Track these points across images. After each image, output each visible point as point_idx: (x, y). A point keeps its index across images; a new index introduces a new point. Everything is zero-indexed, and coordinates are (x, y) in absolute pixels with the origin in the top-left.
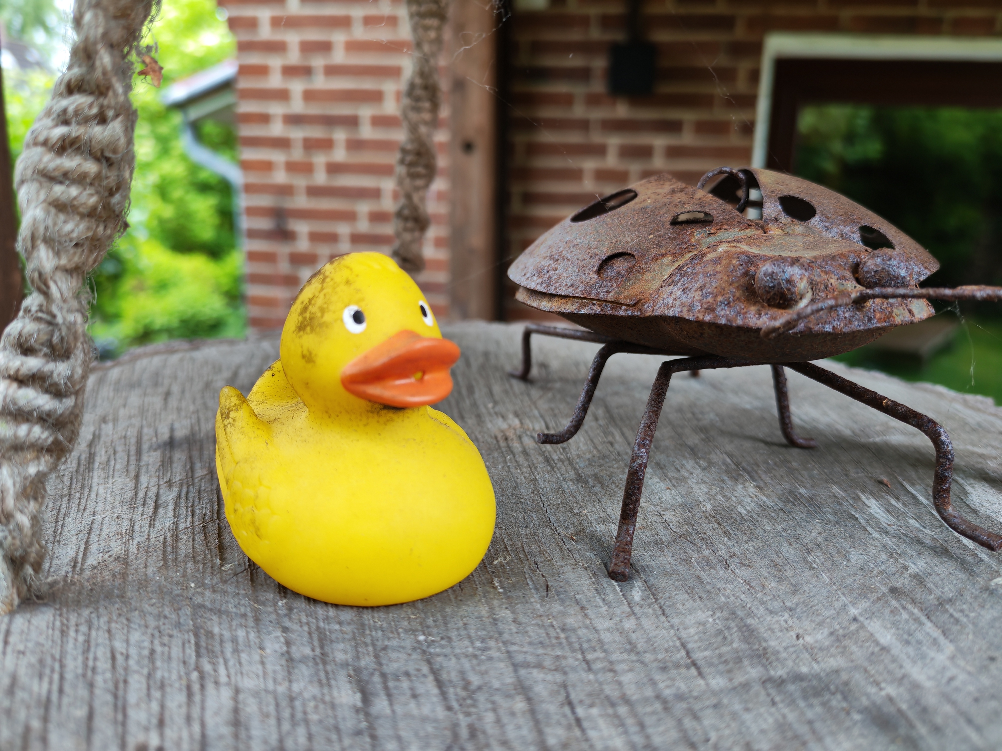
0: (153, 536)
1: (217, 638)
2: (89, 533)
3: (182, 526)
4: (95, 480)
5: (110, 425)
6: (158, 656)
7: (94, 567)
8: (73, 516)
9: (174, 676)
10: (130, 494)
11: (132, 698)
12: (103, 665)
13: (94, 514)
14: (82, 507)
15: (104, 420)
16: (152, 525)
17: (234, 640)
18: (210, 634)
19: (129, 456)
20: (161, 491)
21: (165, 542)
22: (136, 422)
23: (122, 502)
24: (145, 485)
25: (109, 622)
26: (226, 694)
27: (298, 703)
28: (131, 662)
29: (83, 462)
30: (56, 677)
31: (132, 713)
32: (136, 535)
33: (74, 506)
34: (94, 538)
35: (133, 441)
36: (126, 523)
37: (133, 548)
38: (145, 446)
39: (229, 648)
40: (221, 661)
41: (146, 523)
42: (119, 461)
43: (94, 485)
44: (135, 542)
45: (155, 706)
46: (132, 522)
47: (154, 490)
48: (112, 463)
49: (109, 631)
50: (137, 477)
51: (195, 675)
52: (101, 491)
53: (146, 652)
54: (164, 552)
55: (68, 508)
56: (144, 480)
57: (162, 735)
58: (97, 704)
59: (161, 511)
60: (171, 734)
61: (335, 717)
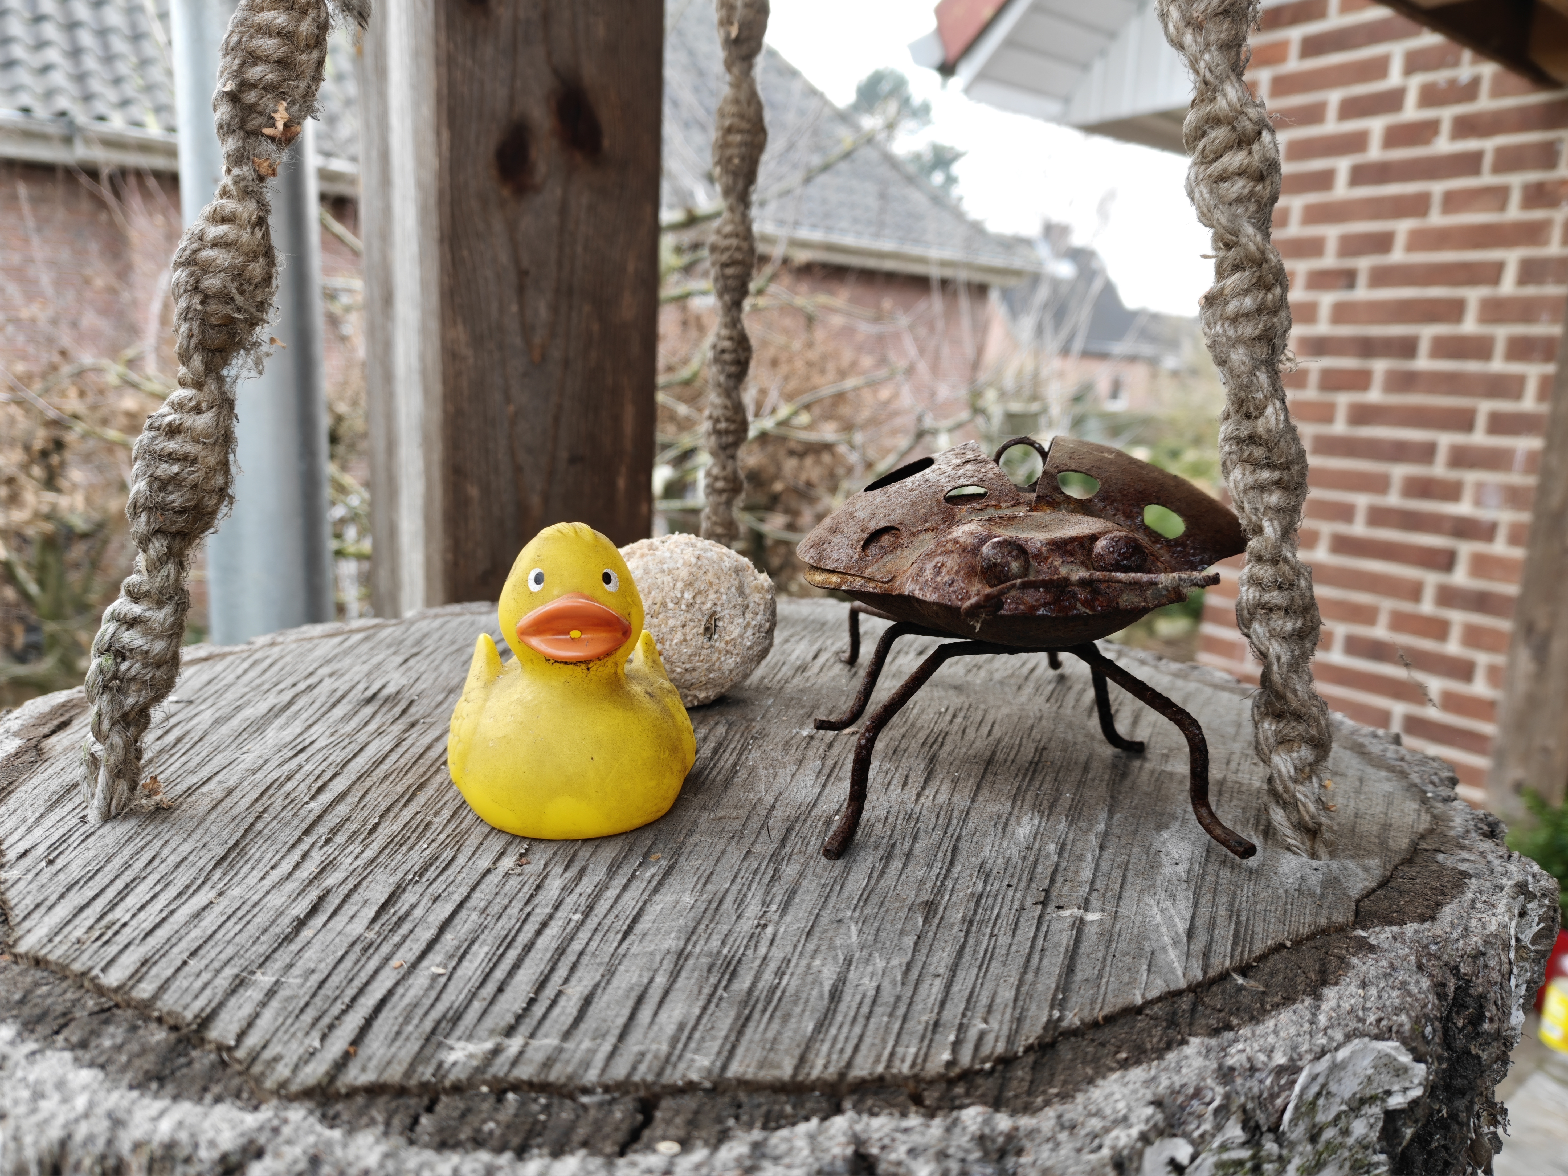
0: (272, 774)
1: (246, 857)
2: (225, 767)
3: (305, 768)
6: (186, 863)
7: (202, 794)
9: (184, 878)
10: (288, 739)
11: (138, 889)
12: (139, 864)
13: (245, 753)
16: (280, 765)
17: (259, 860)
18: (242, 853)
19: (321, 708)
20: (319, 739)
21: (275, 781)
22: (359, 678)
23: (276, 745)
24: (310, 733)
25: (174, 835)
26: (212, 895)
27: (256, 909)
28: (162, 865)
30: (97, 868)
31: (128, 899)
32: (259, 772)
33: (234, 745)
34: (223, 772)
35: (339, 695)
36: (261, 762)
37: (246, 783)
38: (345, 701)
40: (233, 873)
41: (277, 763)
42: (309, 711)
44: (253, 778)
45: (148, 897)
46: (266, 762)
48: (301, 713)
49: (166, 842)
50: (311, 726)
51: (201, 879)
53: (180, 859)
54: (269, 787)
56: (315, 728)
57: (134, 916)
58: (108, 890)
60: (142, 915)
61: (274, 922)
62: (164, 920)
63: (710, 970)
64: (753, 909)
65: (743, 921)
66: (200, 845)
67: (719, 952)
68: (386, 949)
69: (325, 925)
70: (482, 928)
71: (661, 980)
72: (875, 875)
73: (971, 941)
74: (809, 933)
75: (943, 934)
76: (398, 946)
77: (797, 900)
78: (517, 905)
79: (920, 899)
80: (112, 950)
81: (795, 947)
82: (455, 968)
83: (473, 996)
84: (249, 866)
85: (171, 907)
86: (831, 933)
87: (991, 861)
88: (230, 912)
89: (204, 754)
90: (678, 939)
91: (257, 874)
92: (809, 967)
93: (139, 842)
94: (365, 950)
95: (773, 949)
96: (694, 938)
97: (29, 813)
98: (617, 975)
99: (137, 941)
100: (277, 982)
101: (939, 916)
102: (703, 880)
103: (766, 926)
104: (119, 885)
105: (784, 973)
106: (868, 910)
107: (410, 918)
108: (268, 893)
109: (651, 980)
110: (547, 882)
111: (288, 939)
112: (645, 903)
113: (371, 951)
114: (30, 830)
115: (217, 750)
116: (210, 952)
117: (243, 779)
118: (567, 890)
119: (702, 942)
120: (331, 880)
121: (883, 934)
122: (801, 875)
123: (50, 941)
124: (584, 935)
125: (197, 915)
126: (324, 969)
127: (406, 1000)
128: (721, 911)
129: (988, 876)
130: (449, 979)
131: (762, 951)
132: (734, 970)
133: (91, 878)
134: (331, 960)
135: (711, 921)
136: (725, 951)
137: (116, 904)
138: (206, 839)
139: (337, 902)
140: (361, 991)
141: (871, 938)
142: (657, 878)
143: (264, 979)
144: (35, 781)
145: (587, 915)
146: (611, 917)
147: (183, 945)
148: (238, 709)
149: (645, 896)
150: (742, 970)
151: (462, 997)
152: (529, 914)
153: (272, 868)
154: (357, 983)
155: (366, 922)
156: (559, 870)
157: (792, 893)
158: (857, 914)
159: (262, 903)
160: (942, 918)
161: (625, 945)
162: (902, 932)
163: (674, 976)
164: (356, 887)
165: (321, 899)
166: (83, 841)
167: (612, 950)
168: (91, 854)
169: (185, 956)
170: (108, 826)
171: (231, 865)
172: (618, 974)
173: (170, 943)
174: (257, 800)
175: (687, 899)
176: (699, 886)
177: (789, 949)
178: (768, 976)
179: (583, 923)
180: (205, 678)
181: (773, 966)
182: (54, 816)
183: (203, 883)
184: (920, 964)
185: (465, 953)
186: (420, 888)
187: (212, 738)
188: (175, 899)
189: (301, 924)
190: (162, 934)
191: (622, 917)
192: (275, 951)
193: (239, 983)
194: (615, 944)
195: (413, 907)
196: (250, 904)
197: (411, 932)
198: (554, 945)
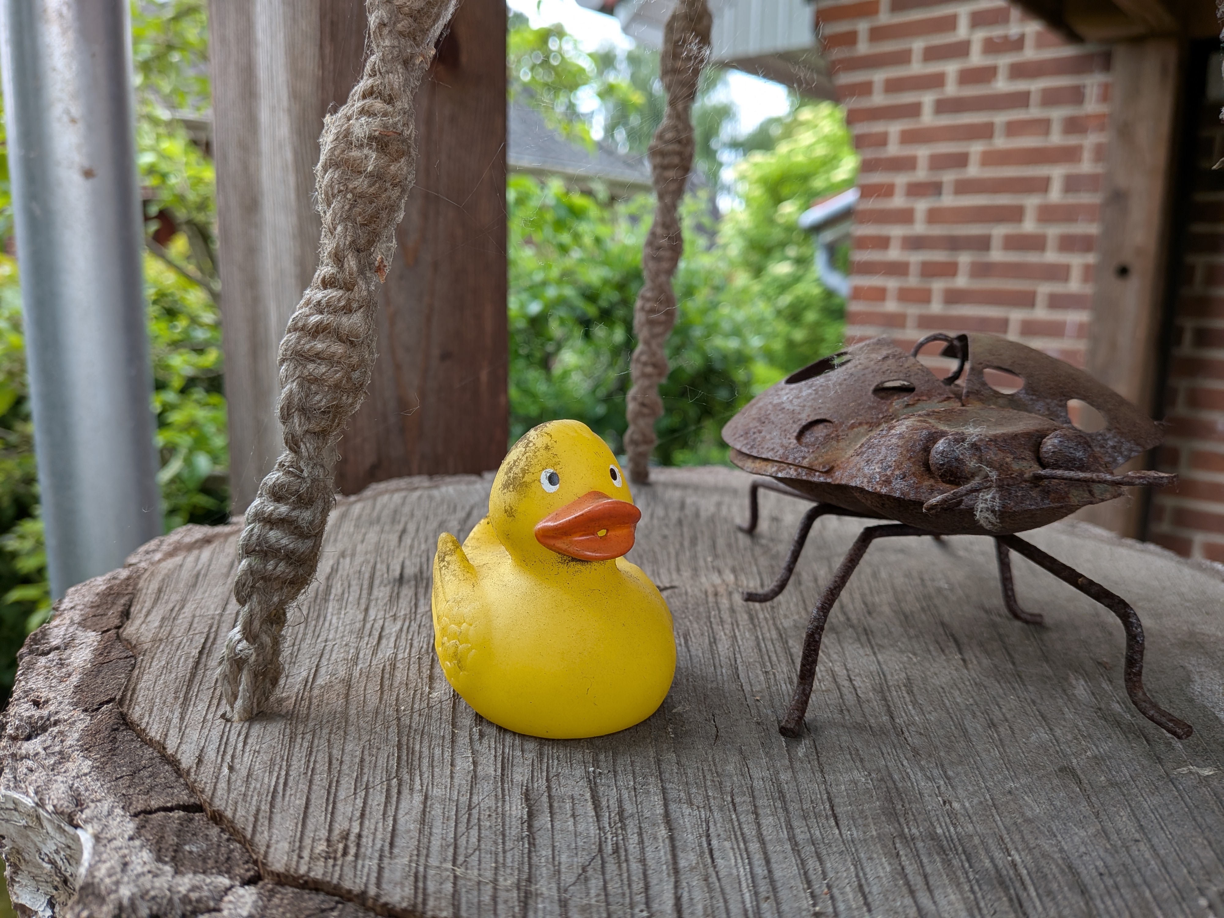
0: (374, 663)
1: (417, 754)
2: (321, 657)
3: (400, 656)
4: (330, 610)
5: (348, 560)
8: (308, 641)
9: (377, 781)
10: (358, 625)
11: (342, 795)
12: (322, 767)
13: (326, 641)
14: (316, 634)
15: (343, 555)
16: (374, 653)
19: (361, 590)
20: (386, 624)
21: (383, 670)
22: (371, 558)
23: (351, 632)
24: (373, 618)
25: (330, 733)
27: (475, 812)
28: (345, 767)
29: (320, 592)
30: (283, 773)
31: (340, 806)
32: (360, 662)
33: (310, 633)
34: (324, 661)
35: (367, 576)
37: (356, 673)
38: (377, 582)
39: (425, 762)
40: (418, 772)
41: (369, 652)
42: (352, 594)
43: (329, 615)
44: (358, 668)
46: (358, 650)
47: (381, 622)
48: (346, 595)
49: (329, 741)
50: (367, 610)
52: (334, 620)
53: (357, 760)
54: (382, 678)
55: (304, 634)
56: (372, 613)
58: (313, 796)
59: (384, 642)
60: (370, 825)
61: (504, 825)
62: (394, 827)
64: (926, 785)
66: (364, 743)
68: (633, 849)
69: (552, 825)
70: (705, 821)
71: (910, 867)
76: (642, 846)
79: (1057, 766)
82: (714, 867)
84: (426, 765)
85: (391, 815)
86: (1014, 806)
91: (442, 772)
92: (1025, 842)
93: (302, 743)
94: (616, 851)
95: (977, 825)
96: (902, 819)
97: (167, 713)
98: (867, 864)
99: (387, 853)
100: (559, 891)
101: (1085, 781)
102: (856, 758)
104: (319, 791)
108: (470, 793)
109: (902, 866)
112: (825, 784)
113: (622, 853)
114: (182, 731)
116: (469, 862)
117: (350, 669)
119: (912, 823)
120: (520, 776)
121: (1057, 803)
123: (300, 857)
124: (799, 823)
125: (423, 821)
127: (699, 905)
128: (901, 789)
131: (969, 827)
132: (965, 851)
133: (285, 785)
135: (902, 801)
141: (1050, 807)
142: (814, 759)
144: (149, 678)
145: (784, 801)
146: (807, 802)
147: (436, 854)
149: (819, 777)
150: (972, 852)
152: (734, 803)
153: (452, 765)
154: (637, 888)
155: (592, 821)
159: (475, 804)
160: (1090, 783)
162: (1072, 800)
164: (549, 782)
165: (527, 797)
166: (245, 743)
167: (837, 837)
168: (265, 756)
170: (259, 727)
171: (411, 764)
172: (865, 861)
174: (381, 692)
176: (859, 765)
178: (998, 854)
181: (992, 842)
182: (195, 716)
184: (1112, 830)
185: (711, 849)
188: (386, 805)
189: (530, 826)
190: (406, 844)
191: (817, 801)
192: (531, 857)
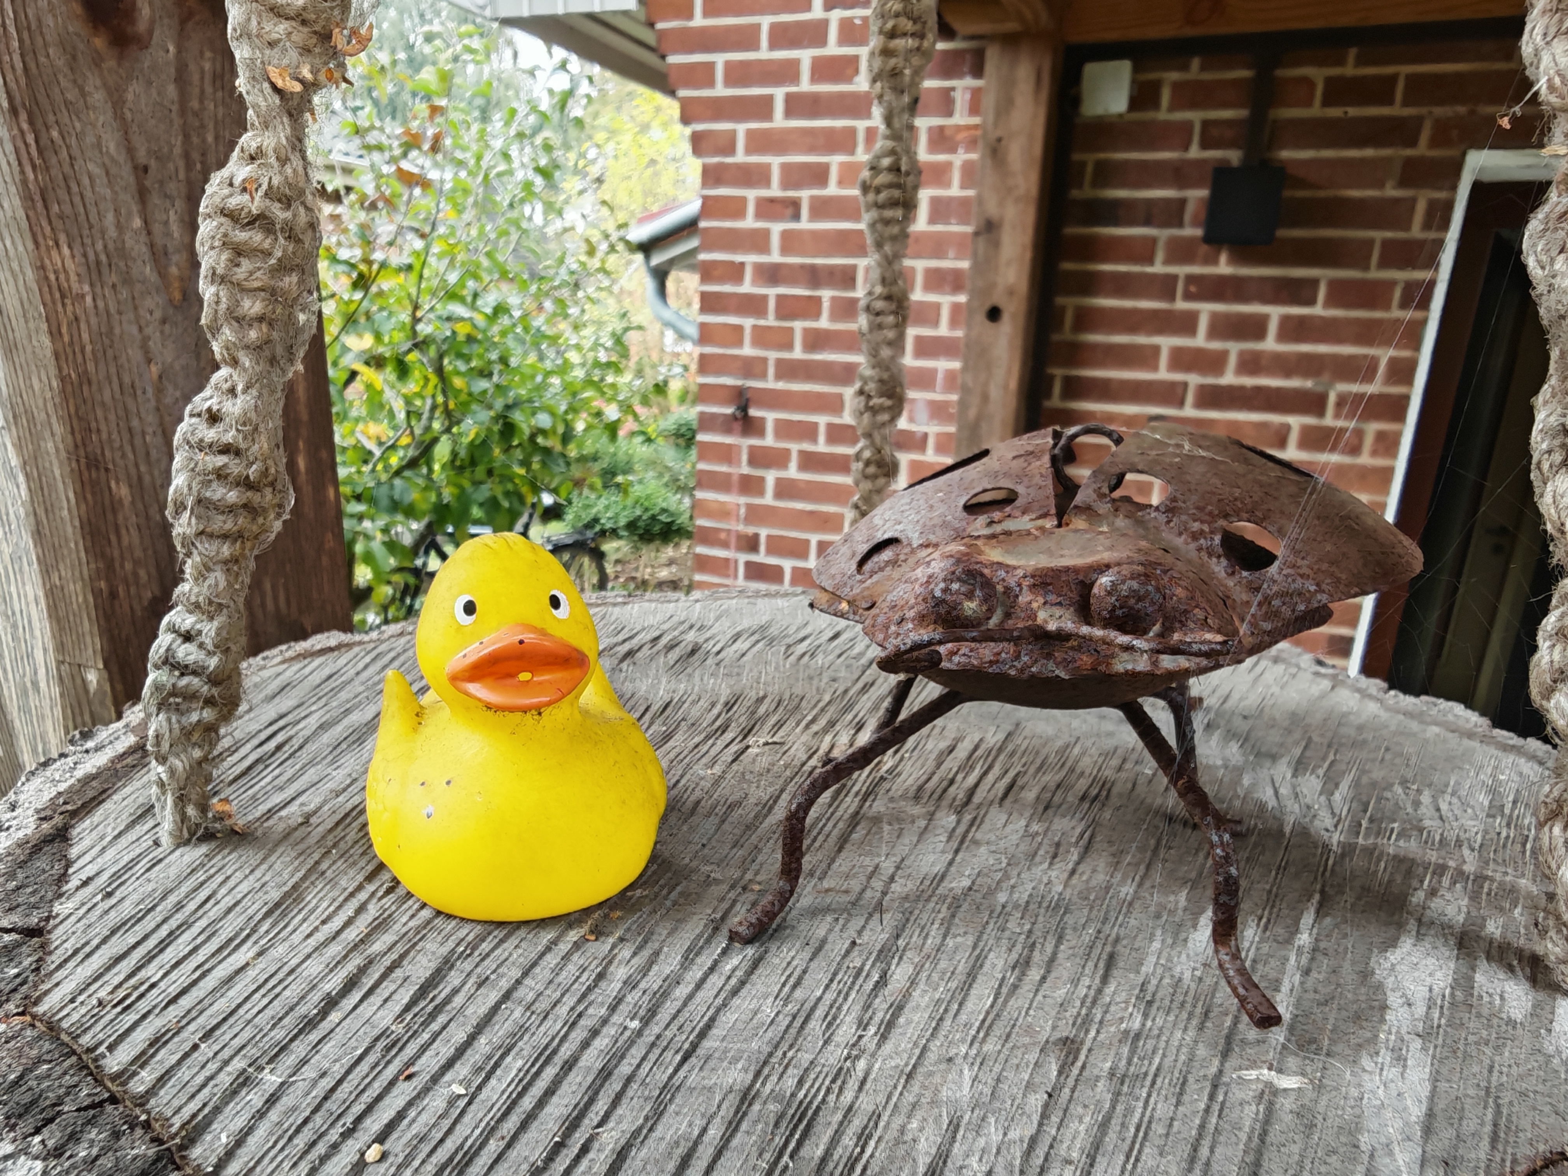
1: (302, 904)
2: (312, 786)
6: (238, 909)
7: (280, 818)
8: (320, 766)
9: (230, 928)
11: (181, 939)
12: (192, 906)
13: (337, 768)
14: (335, 760)
17: (312, 911)
18: (298, 900)
27: (290, 978)
28: (214, 908)
30: (149, 906)
31: (167, 951)
33: (330, 757)
34: (310, 791)
36: (348, 782)
37: (327, 807)
44: (334, 802)
45: (187, 950)
51: (247, 931)
53: (233, 903)
58: (152, 937)
60: (173, 976)
61: (303, 998)
62: (194, 983)
63: (777, 1125)
64: (846, 1031)
65: (831, 1048)
66: (258, 885)
67: (793, 1095)
68: (411, 1049)
69: (355, 1008)
70: (523, 1030)
71: (714, 1133)
72: (1004, 990)
73: (1120, 1108)
74: (910, 1076)
75: (1084, 1093)
76: (424, 1049)
77: (902, 1020)
78: (570, 1001)
79: (1057, 1035)
80: (131, 1018)
81: (889, 1097)
82: (479, 1088)
83: (490, 1132)
84: (300, 917)
85: (206, 967)
86: (937, 1079)
87: (1154, 982)
88: (261, 981)
89: (297, 767)
90: (746, 1071)
91: (306, 928)
92: (902, 1130)
93: (201, 876)
94: (388, 1049)
95: (862, 1096)
96: (766, 1071)
97: (109, 830)
98: (664, 1120)
99: (158, 1010)
100: (282, 1084)
101: (1079, 1064)
102: (792, 981)
103: (857, 1057)
104: (163, 932)
105: (870, 1137)
106: (990, 1047)
107: (448, 1007)
108: (309, 956)
109: (704, 1130)
110: (612, 969)
111: (310, 1024)
112: (718, 1010)
113: (393, 1052)
114: (103, 850)
115: (311, 763)
116: (225, 1034)
117: (325, 802)
118: (630, 984)
119: (774, 1078)
120: (377, 947)
121: (1004, 1086)
122: (913, 982)
123: (72, 1001)
124: (636, 1052)
125: (229, 981)
126: (338, 1070)
127: (414, 1130)
128: (806, 1031)
129: (1150, 1003)
130: (469, 1103)
131: (848, 1096)
132: (809, 1126)
133: (140, 920)
134: (347, 1061)
135: (791, 1047)
136: (801, 1095)
137: (154, 957)
138: (267, 878)
139: (377, 976)
140: (369, 1109)
141: (987, 1091)
142: (739, 973)
143: (271, 1079)
144: (128, 790)
145: (646, 1022)
146: (674, 1027)
147: (201, 1020)
148: (347, 712)
149: (719, 1001)
150: (817, 1128)
151: (477, 1132)
152: (580, 1015)
153: (324, 922)
154: (367, 1098)
155: (398, 1009)
156: (626, 953)
157: (898, 1009)
158: (974, 1052)
159: (299, 970)
160: (1083, 1067)
161: (681, 1074)
162: (1029, 1086)
163: (732, 1128)
164: (402, 957)
165: (362, 970)
166: (148, 870)
167: (665, 1078)
168: (150, 887)
169: (196, 1038)
170: (178, 853)
171: (284, 915)
172: (666, 1115)
173: (189, 1017)
174: (331, 830)
175: (768, 1011)
176: (787, 989)
177: (881, 1099)
178: (848, 1140)
179: (639, 1033)
180: (327, 672)
181: (857, 1123)
182: (131, 836)
183: (248, 936)
184: (1047, 1141)
185: (497, 1065)
186: (468, 965)
187: (311, 748)
188: (213, 955)
189: (331, 1003)
190: (186, 1002)
191: (687, 1028)
192: (292, 1040)
193: (244, 1081)
194: (671, 1070)
195: (456, 991)
196: (286, 969)
197: (444, 1028)
198: (599, 1065)
